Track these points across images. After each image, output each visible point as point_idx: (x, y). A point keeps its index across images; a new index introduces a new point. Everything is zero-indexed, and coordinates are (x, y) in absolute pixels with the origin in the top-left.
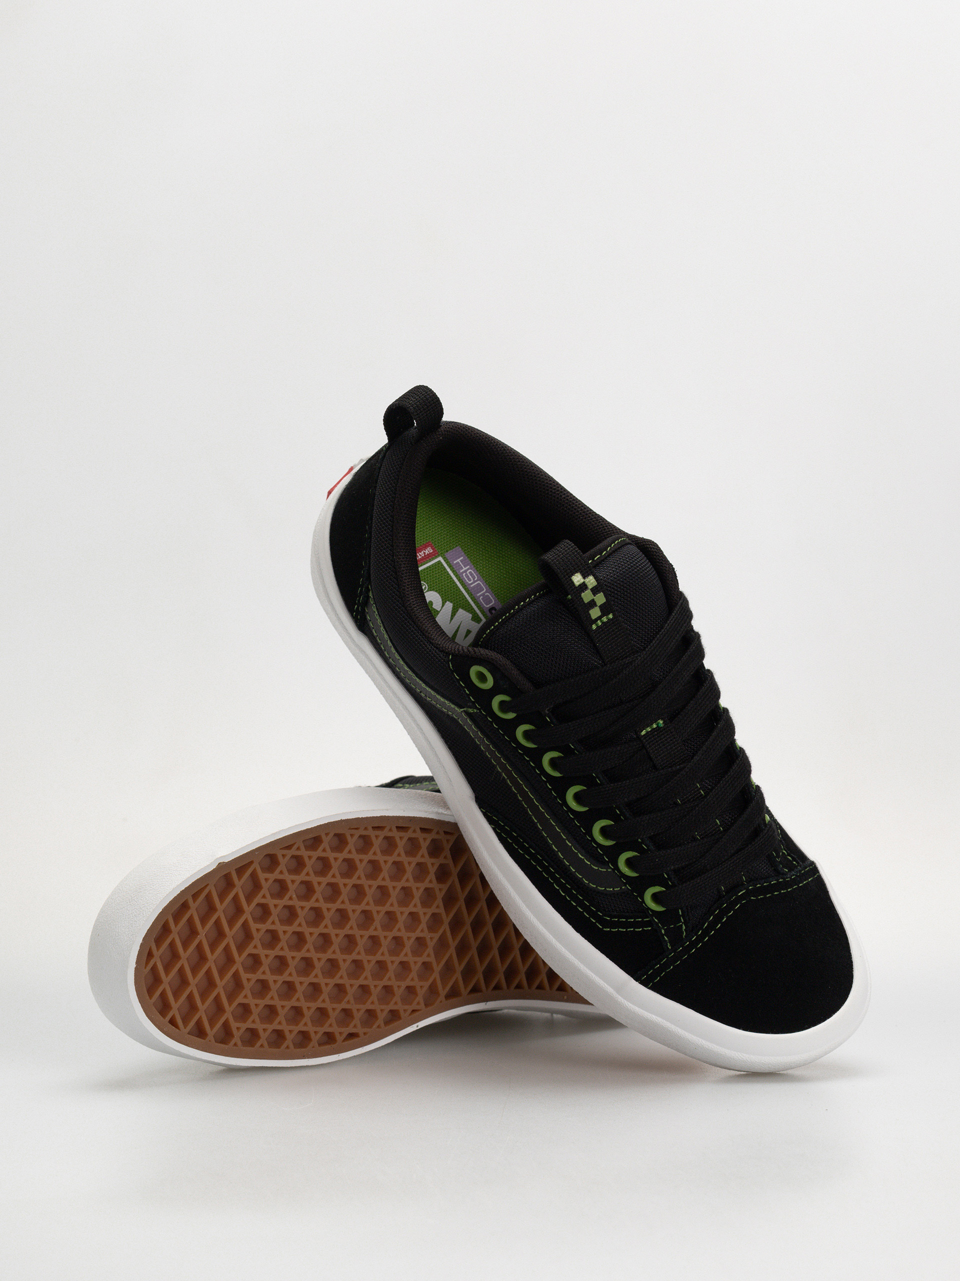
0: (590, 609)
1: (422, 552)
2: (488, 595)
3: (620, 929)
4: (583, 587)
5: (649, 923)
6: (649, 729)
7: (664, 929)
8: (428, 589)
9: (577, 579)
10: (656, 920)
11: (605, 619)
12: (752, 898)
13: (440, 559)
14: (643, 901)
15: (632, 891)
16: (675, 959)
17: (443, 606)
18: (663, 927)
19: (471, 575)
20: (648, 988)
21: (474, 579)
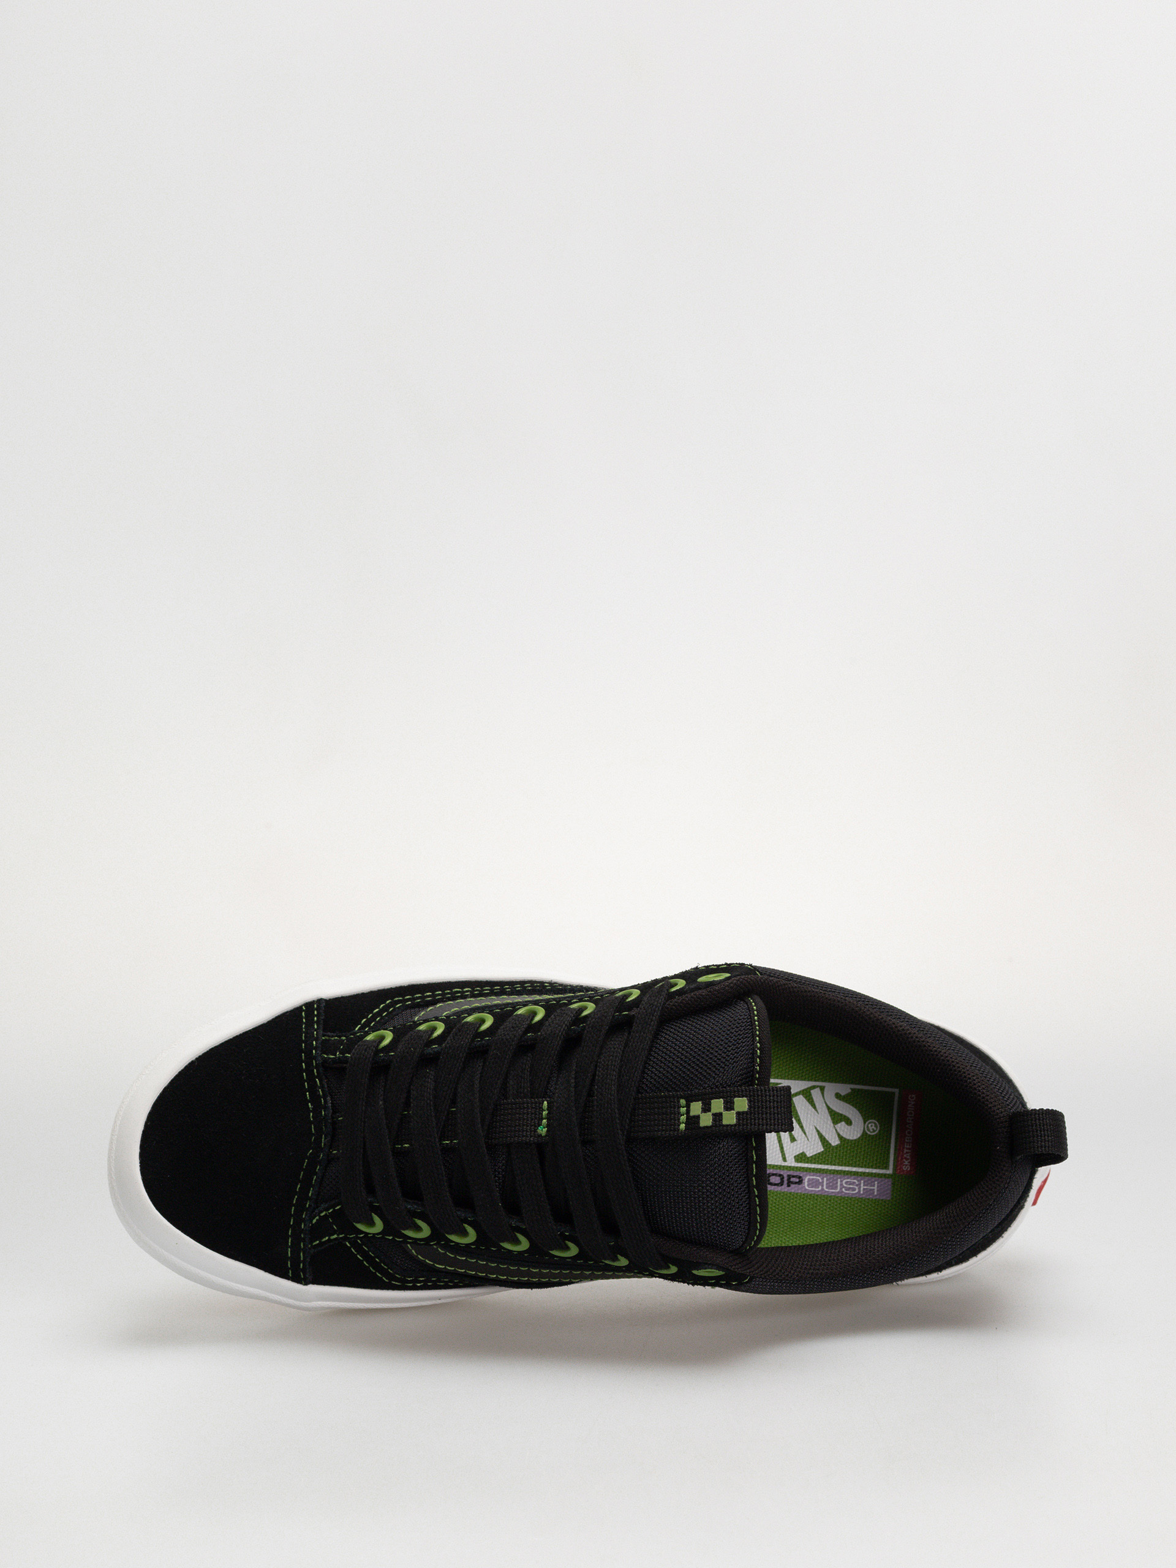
0: (703, 1104)
1: (908, 1157)
2: (818, 1188)
4: (729, 1106)
6: (545, 1113)
8: (867, 1134)
9: (742, 1104)
12: (311, 1151)
13: (890, 1171)
17: (839, 1135)
19: (850, 1184)
21: (845, 1187)
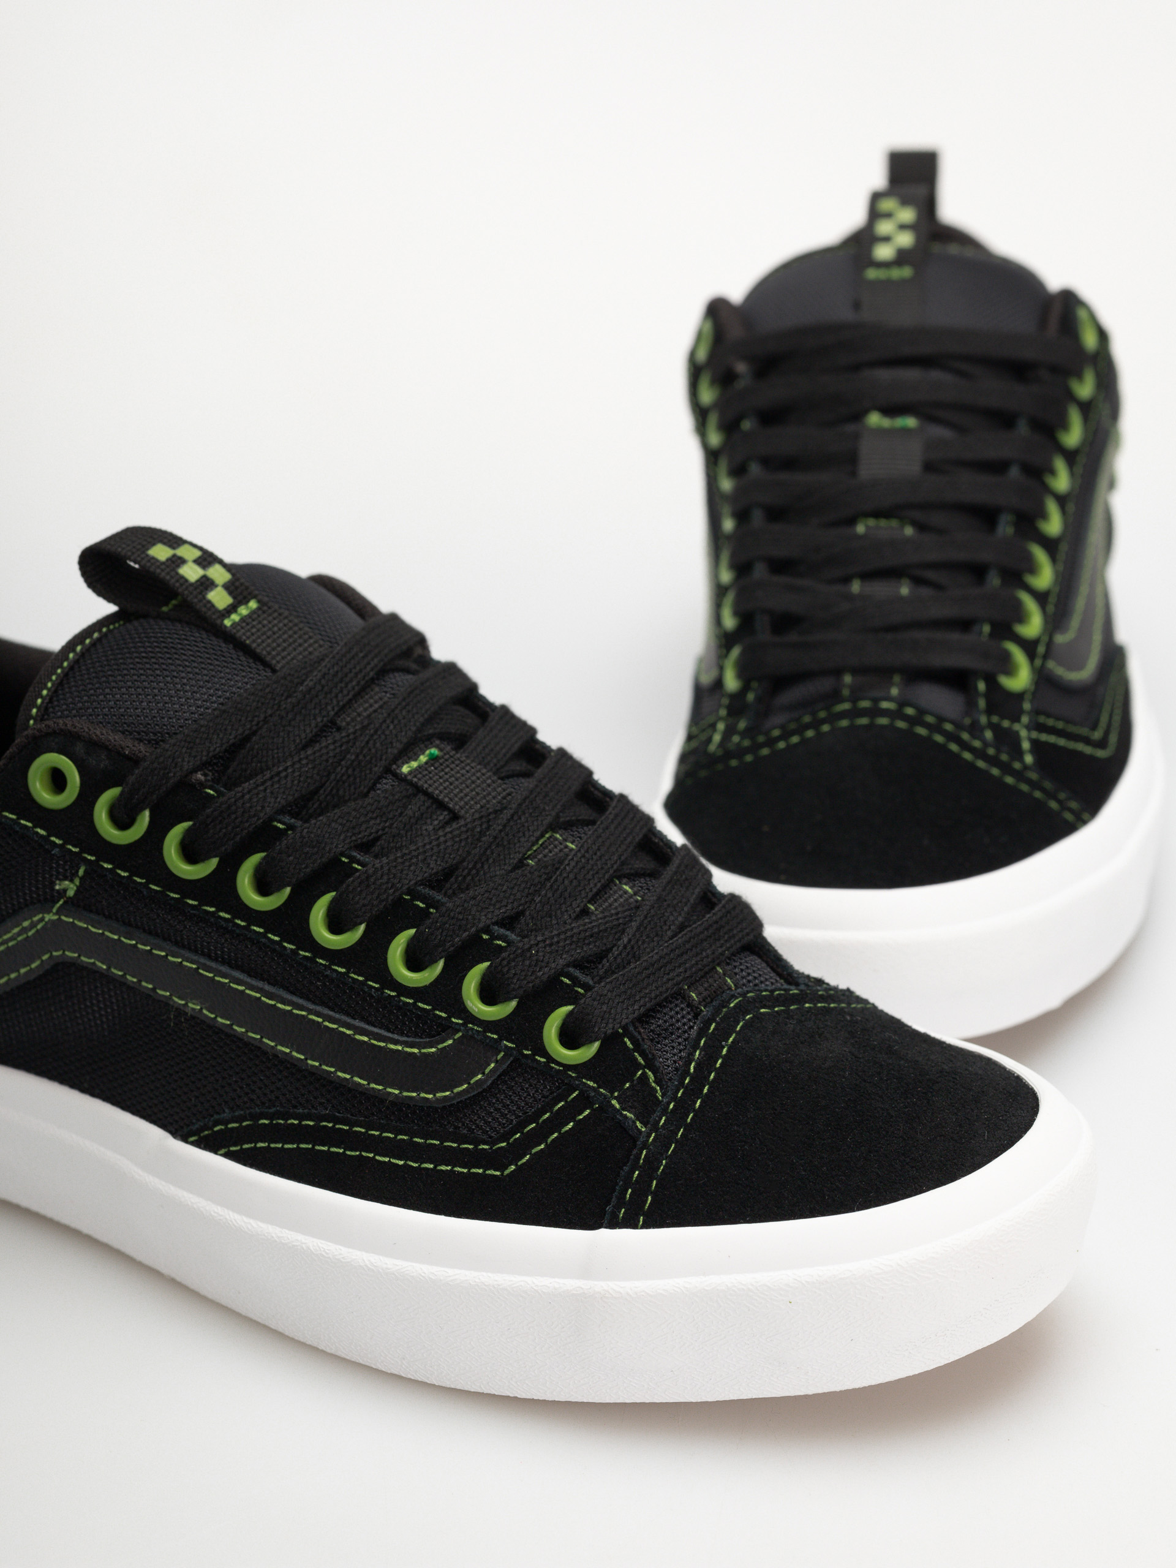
0: (206, 594)
3: (534, 1151)
5: (585, 1100)
7: (615, 1098)
10: (591, 1083)
11: (243, 611)
14: (551, 1059)
15: (519, 1048)
16: (664, 1142)
18: (612, 1093)
20: (642, 1228)
